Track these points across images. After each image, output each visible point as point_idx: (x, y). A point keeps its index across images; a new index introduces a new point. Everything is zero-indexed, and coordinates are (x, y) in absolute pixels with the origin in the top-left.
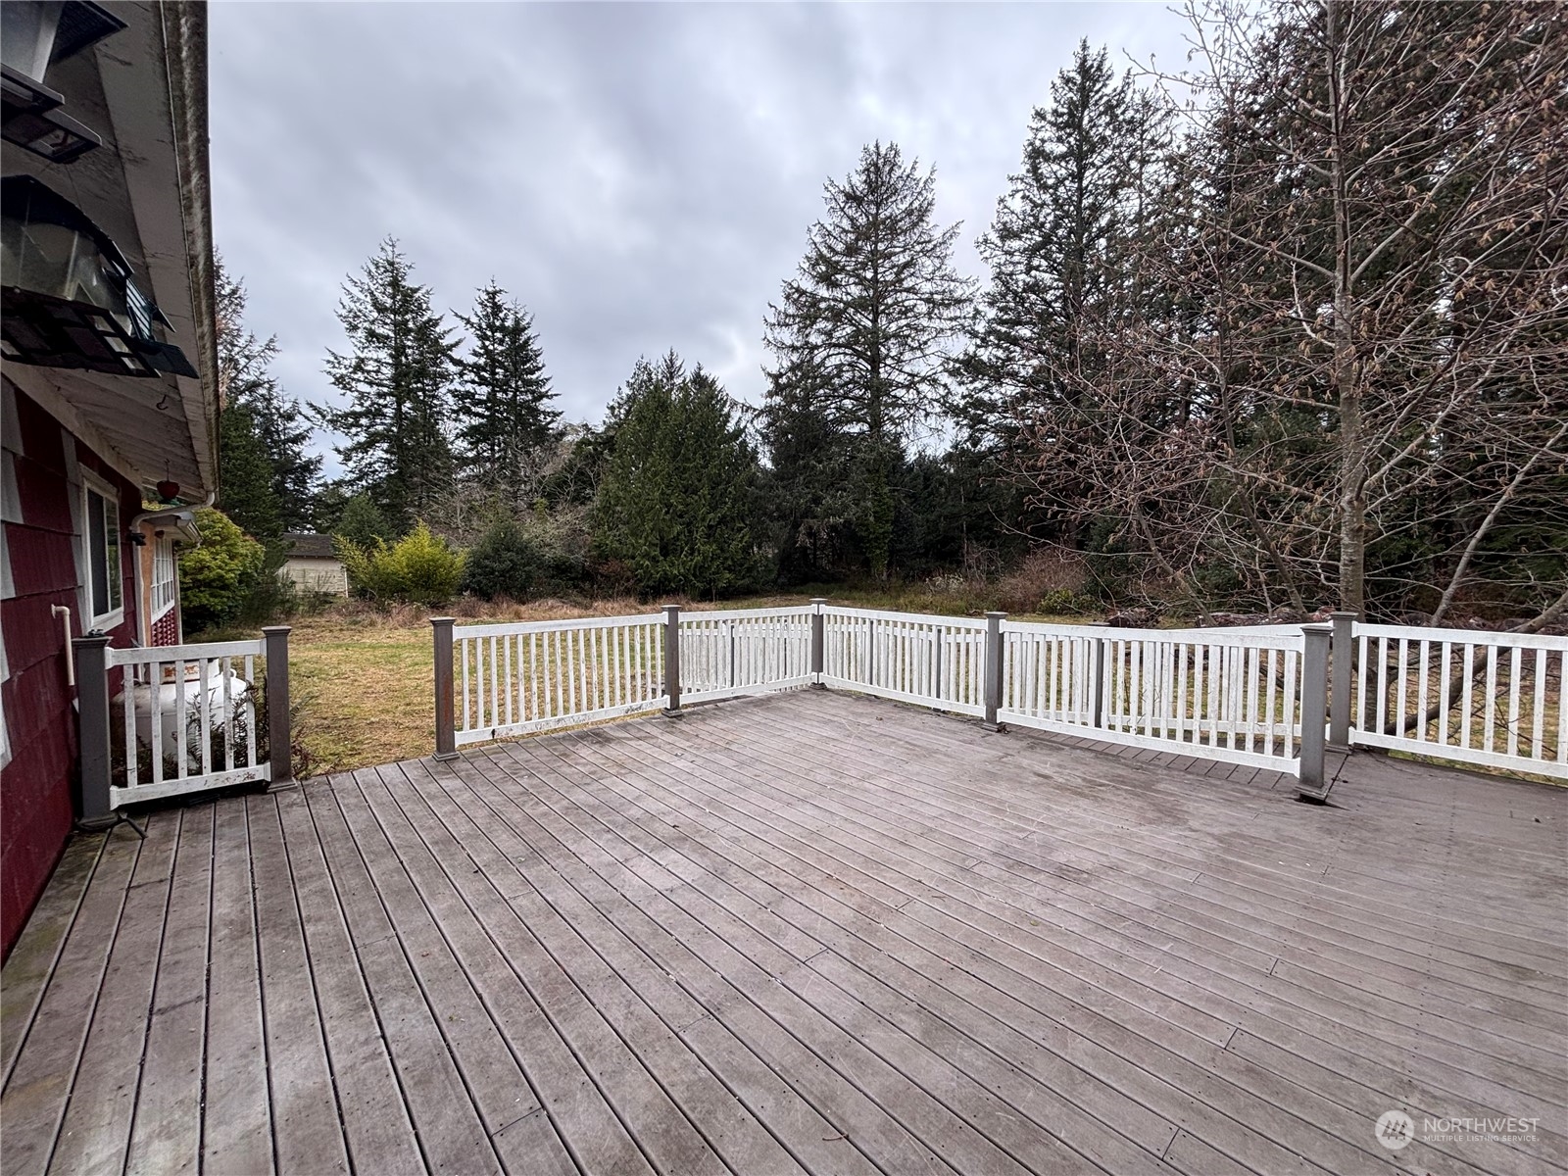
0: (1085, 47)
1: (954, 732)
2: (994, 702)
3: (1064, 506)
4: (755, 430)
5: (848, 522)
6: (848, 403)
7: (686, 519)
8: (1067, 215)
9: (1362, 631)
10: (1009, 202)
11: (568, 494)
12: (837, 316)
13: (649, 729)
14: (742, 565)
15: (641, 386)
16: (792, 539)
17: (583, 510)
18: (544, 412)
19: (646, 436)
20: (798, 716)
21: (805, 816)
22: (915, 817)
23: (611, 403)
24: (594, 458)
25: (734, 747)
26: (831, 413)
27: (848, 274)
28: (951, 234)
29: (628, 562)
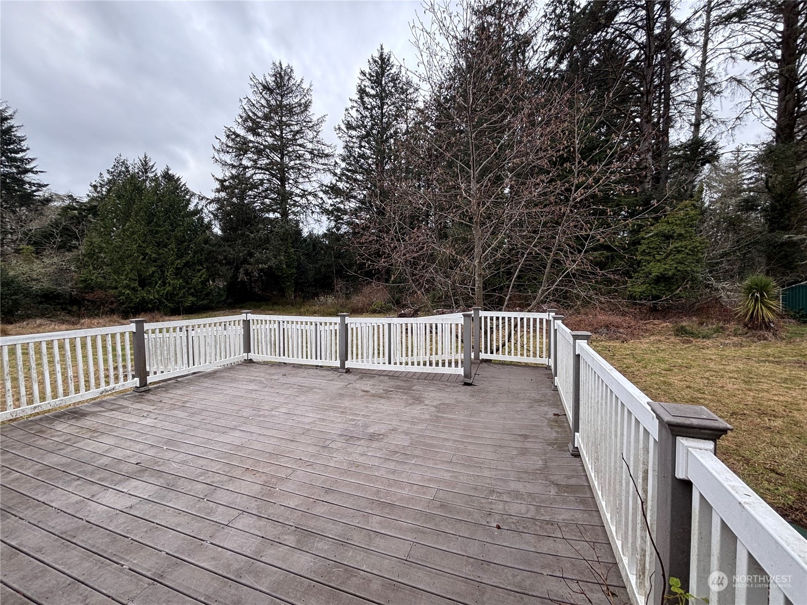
0: (382, 49)
1: (324, 376)
2: (344, 358)
3: (373, 261)
4: (208, 212)
5: (270, 268)
6: (267, 201)
7: (159, 263)
8: (377, 124)
9: (483, 314)
10: (350, 111)
11: (54, 243)
12: (259, 152)
13: (121, 402)
14: (201, 292)
15: (119, 175)
16: (235, 276)
17: (69, 255)
18: (30, 183)
19: (124, 208)
20: (234, 380)
21: (235, 438)
22: (300, 425)
23: (94, 183)
24: (79, 220)
25: (188, 405)
26: (257, 205)
27: (265, 130)
28: (321, 120)
29: (112, 292)
